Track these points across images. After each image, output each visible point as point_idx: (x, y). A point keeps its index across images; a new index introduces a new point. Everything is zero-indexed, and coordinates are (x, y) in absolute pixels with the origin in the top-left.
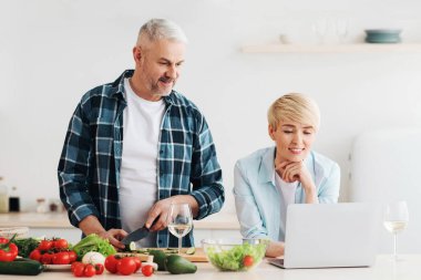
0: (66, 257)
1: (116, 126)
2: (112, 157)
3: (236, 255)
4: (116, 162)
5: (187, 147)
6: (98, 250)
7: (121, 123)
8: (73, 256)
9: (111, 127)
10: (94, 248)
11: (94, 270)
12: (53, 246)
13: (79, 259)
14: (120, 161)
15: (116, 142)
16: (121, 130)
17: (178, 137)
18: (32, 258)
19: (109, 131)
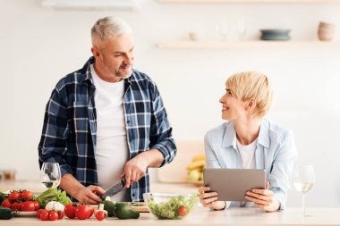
0: (32, 205)
1: (90, 108)
2: (89, 134)
3: (172, 206)
4: (93, 138)
5: (147, 114)
6: (58, 200)
7: (93, 105)
8: (37, 205)
9: (86, 109)
10: (55, 198)
11: (56, 215)
12: (20, 196)
13: (42, 207)
14: (95, 136)
15: (91, 121)
16: (94, 110)
17: (140, 107)
18: (4, 206)
19: (84, 112)
